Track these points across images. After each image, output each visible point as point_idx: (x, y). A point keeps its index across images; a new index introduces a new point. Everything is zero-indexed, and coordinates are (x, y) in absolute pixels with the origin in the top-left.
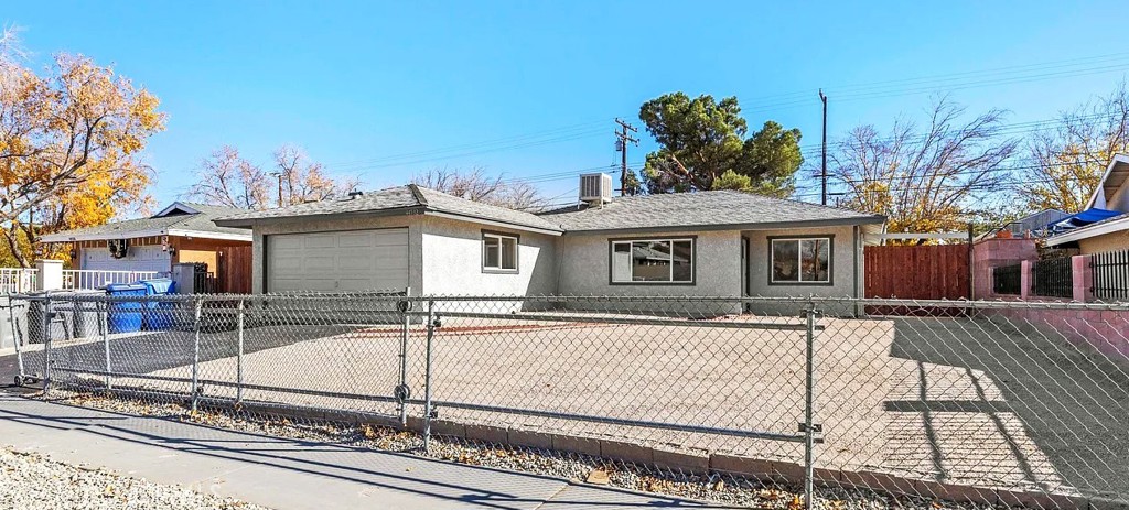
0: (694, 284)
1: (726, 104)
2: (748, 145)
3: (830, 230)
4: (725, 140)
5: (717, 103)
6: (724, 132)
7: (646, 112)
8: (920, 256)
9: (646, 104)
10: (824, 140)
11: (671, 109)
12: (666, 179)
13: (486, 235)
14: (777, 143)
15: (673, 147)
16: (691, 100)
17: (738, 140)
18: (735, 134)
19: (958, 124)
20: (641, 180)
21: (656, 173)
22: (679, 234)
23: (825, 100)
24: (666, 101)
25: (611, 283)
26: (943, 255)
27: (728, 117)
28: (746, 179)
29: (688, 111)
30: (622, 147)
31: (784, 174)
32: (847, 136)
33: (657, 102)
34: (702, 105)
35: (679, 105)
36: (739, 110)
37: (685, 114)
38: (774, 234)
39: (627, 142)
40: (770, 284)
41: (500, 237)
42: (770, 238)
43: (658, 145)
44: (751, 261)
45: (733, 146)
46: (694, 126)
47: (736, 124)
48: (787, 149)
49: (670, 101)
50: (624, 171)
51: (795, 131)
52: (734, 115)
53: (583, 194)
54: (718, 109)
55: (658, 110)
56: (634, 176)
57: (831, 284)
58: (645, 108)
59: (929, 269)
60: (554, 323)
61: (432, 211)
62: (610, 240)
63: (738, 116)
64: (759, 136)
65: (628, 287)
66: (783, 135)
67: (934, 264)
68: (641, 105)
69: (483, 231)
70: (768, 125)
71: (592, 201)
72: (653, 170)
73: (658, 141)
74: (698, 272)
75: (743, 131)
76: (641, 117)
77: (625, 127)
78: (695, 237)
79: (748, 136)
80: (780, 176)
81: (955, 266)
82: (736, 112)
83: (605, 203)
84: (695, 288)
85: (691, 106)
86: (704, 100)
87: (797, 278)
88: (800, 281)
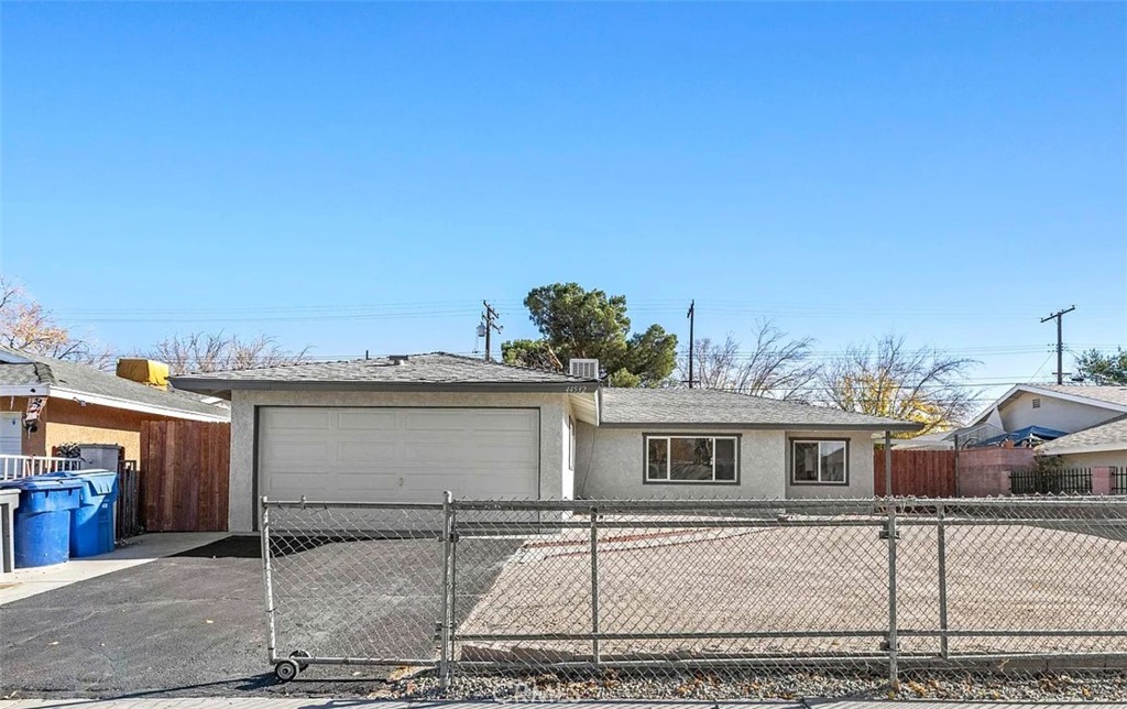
0: (738, 483)
1: (614, 302)
3: (846, 433)
5: (608, 301)
7: (533, 300)
8: (920, 461)
9: (535, 291)
11: (568, 299)
14: (660, 346)
16: (586, 292)
19: (779, 345)
22: (723, 431)
24: (561, 291)
25: (645, 482)
26: (937, 460)
27: (618, 315)
28: (637, 380)
29: (582, 304)
30: (486, 333)
31: (662, 377)
33: (548, 290)
34: (596, 299)
35: (575, 295)
36: (626, 310)
37: (580, 306)
38: (796, 436)
39: (491, 328)
40: (793, 484)
42: (792, 439)
43: (541, 336)
45: (619, 344)
47: (623, 322)
48: (669, 353)
49: (566, 290)
51: (674, 337)
52: (622, 313)
54: (609, 306)
55: (548, 298)
57: (847, 484)
58: (533, 294)
59: (926, 472)
60: (669, 530)
62: (645, 435)
63: (626, 315)
64: (643, 339)
65: (665, 486)
66: (665, 339)
67: (929, 468)
68: (529, 290)
70: (654, 328)
73: (541, 331)
74: (742, 472)
76: (526, 304)
78: (739, 435)
80: (658, 377)
81: (945, 470)
84: (739, 488)
85: (585, 298)
86: (598, 294)
87: (816, 479)
88: (820, 481)
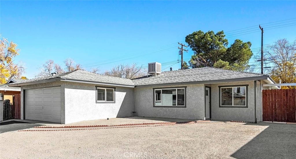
0: (185, 107)
2: (229, 50)
4: (219, 48)
5: (215, 34)
6: (218, 45)
9: (188, 36)
10: (262, 46)
11: (196, 37)
12: (198, 64)
13: (98, 88)
14: (241, 48)
15: (199, 52)
16: (205, 33)
17: (224, 48)
18: (223, 46)
20: (189, 65)
21: (194, 62)
23: (262, 29)
24: (194, 34)
25: (154, 106)
27: (220, 39)
28: (227, 63)
30: (181, 53)
31: (244, 60)
32: (274, 44)
33: (191, 35)
34: (209, 35)
35: (200, 35)
36: (225, 36)
37: (202, 39)
38: (222, 85)
39: (183, 51)
40: (220, 107)
41: (105, 89)
42: (220, 87)
43: (193, 51)
44: (212, 97)
45: (222, 50)
46: (206, 43)
47: (224, 42)
48: (244, 50)
49: (196, 34)
50: (182, 62)
51: (249, 43)
52: (223, 38)
53: (149, 71)
54: (215, 36)
55: (192, 38)
56: (186, 64)
57: (247, 107)
58: (187, 38)
61: (64, 79)
62: (154, 89)
63: (224, 38)
64: (233, 46)
65: (160, 108)
66: (243, 45)
68: (186, 36)
69: (96, 86)
70: (237, 41)
71: (153, 74)
72: (193, 61)
74: (187, 102)
75: (227, 44)
76: (186, 41)
77: (182, 45)
78: (186, 87)
79: (229, 46)
80: (242, 61)
82: (223, 37)
83: (157, 74)
84: (186, 109)
85: (204, 35)
86: (210, 33)
87: (232, 104)
88: (233, 105)
